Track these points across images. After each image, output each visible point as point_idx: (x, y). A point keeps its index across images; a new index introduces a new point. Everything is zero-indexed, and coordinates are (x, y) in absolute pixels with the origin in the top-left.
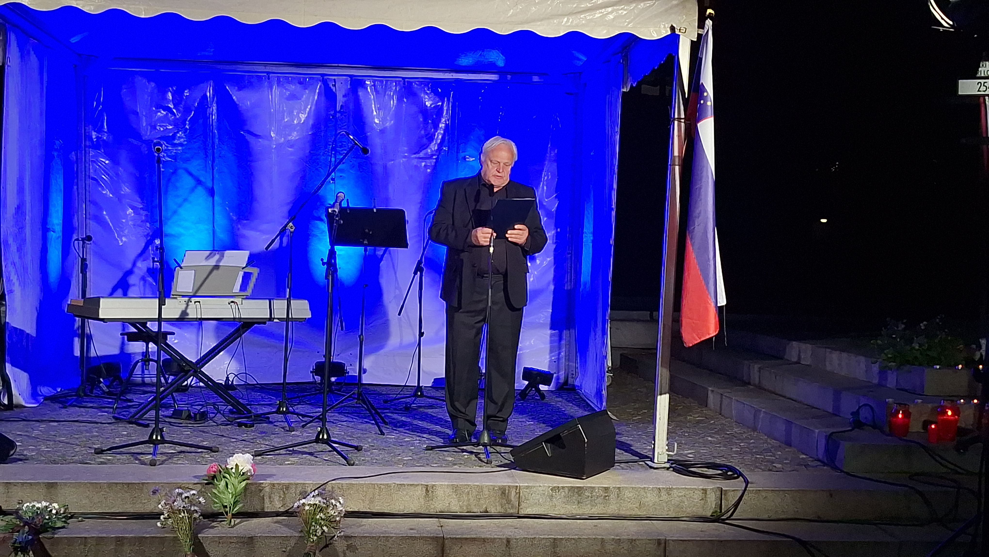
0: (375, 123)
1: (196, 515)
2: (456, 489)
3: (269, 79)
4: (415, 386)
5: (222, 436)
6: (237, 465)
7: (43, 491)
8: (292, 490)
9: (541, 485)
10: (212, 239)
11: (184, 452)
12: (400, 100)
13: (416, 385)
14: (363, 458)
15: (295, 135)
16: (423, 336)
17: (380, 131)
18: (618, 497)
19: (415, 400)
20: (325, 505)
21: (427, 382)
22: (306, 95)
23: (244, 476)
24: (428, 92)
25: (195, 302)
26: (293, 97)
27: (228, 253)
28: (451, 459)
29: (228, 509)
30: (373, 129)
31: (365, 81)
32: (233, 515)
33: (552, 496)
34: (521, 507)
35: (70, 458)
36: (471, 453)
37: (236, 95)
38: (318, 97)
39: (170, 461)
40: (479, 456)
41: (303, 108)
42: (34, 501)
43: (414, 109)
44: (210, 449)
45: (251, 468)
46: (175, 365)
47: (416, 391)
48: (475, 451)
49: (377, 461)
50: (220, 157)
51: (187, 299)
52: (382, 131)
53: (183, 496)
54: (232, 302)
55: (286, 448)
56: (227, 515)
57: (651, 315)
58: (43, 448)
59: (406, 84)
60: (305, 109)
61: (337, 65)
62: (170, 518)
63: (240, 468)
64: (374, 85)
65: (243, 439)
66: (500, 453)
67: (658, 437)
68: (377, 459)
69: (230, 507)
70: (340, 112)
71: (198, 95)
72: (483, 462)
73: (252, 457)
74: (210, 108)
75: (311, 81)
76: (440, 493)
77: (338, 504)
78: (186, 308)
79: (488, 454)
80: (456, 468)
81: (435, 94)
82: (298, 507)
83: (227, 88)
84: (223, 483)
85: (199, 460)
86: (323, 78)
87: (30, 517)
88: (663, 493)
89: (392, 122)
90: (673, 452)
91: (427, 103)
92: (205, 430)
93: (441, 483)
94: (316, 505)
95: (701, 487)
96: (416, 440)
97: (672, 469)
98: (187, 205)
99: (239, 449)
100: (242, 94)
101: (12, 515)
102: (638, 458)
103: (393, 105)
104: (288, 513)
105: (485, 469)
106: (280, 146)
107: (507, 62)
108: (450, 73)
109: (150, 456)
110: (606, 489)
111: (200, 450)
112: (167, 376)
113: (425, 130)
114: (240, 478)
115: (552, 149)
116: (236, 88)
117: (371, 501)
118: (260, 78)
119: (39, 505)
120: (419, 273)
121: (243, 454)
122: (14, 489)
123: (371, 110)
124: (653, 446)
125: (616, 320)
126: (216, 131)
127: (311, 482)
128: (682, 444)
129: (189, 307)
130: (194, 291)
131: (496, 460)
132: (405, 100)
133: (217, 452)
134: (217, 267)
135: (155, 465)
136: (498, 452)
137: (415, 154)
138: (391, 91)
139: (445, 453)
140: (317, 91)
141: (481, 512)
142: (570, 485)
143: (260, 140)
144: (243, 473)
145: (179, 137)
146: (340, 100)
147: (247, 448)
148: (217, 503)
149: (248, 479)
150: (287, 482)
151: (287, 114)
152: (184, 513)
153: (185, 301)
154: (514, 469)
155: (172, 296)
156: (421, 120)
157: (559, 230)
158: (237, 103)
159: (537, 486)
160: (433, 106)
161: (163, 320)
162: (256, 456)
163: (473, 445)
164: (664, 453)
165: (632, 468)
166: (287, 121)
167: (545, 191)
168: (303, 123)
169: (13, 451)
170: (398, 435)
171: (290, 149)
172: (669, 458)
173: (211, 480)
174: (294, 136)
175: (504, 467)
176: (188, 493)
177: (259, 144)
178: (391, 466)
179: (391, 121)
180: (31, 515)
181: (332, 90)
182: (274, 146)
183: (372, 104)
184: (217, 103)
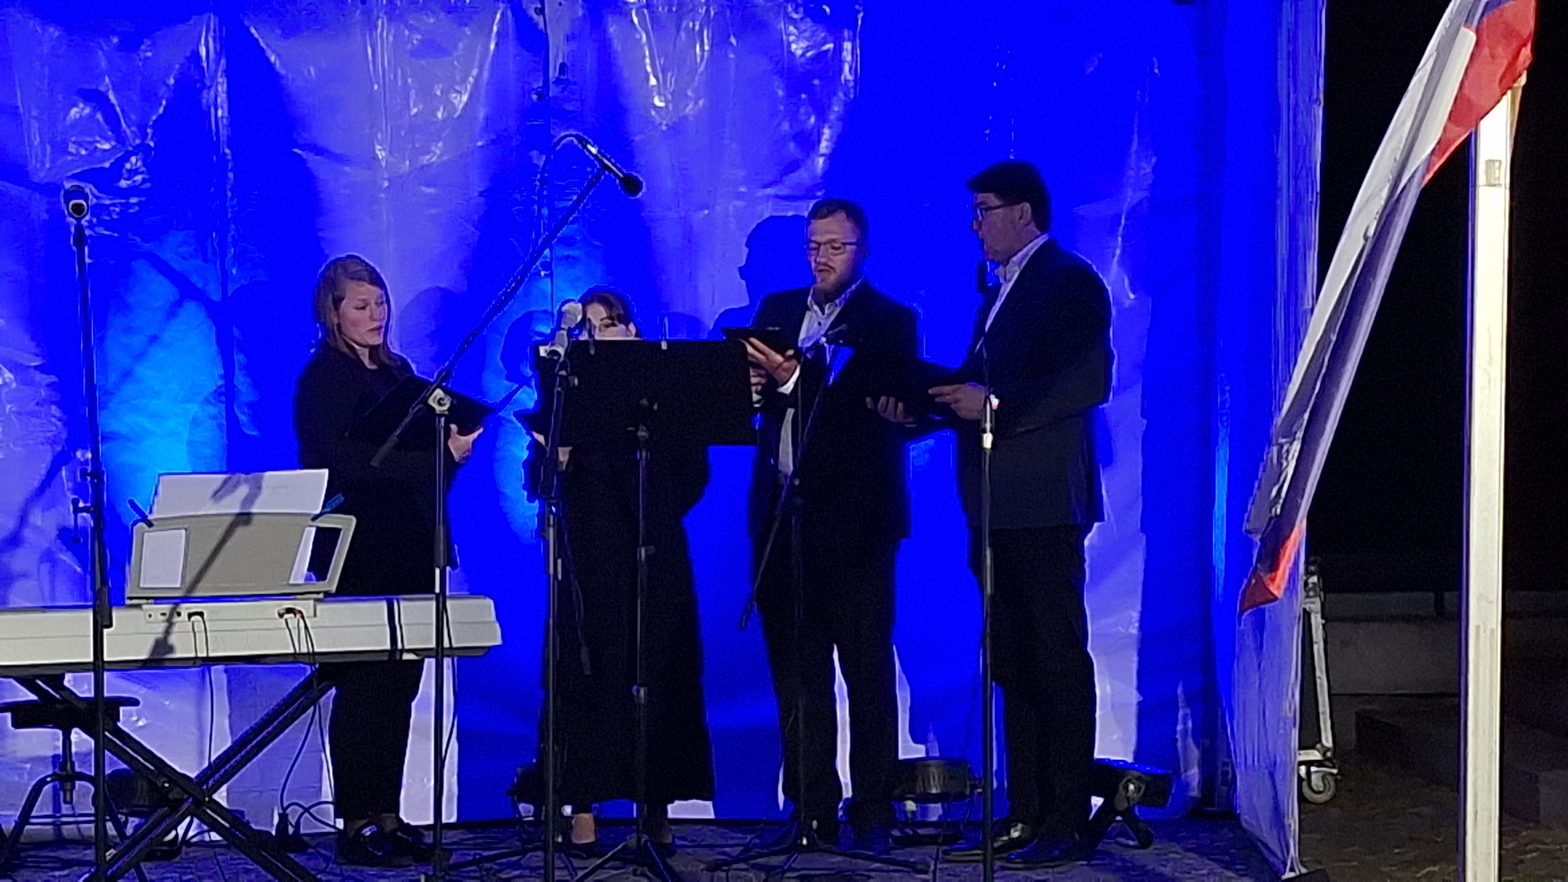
0: (655, 107)
12: (719, 42)
15: (438, 152)
17: (670, 128)
22: (466, 41)
24: (795, 16)
25: (190, 615)
26: (433, 48)
27: (272, 477)
30: (649, 121)
37: (277, 52)
38: (497, 45)
41: (458, 78)
43: (760, 64)
46: (142, 785)
51: (166, 608)
52: (676, 129)
54: (290, 611)
57: (1439, 603)
60: (464, 81)
64: (649, 6)
70: (558, 82)
71: (175, 55)
74: (209, 88)
78: (168, 632)
81: (815, 21)
83: (253, 30)
89: (701, 102)
91: (793, 47)
98: (157, 354)
100: (294, 46)
103: (702, 57)
106: (400, 183)
112: (123, 818)
113: (790, 121)
115: (1144, 153)
116: (278, 32)
123: (643, 75)
126: (227, 151)
129: (176, 628)
130: (187, 585)
132: (733, 40)
134: (244, 518)
137: (766, 186)
138: (694, 20)
140: (495, 29)
143: (347, 169)
145: (129, 171)
146: (558, 49)
151: (417, 95)
153: (164, 614)
155: (128, 602)
156: (780, 93)
158: (282, 72)
160: (809, 54)
161: (106, 666)
166: (416, 114)
168: (460, 116)
171: (429, 190)
177: (343, 179)
179: (697, 99)
181: (536, 25)
182: (386, 184)
183: (645, 57)
184: (227, 73)
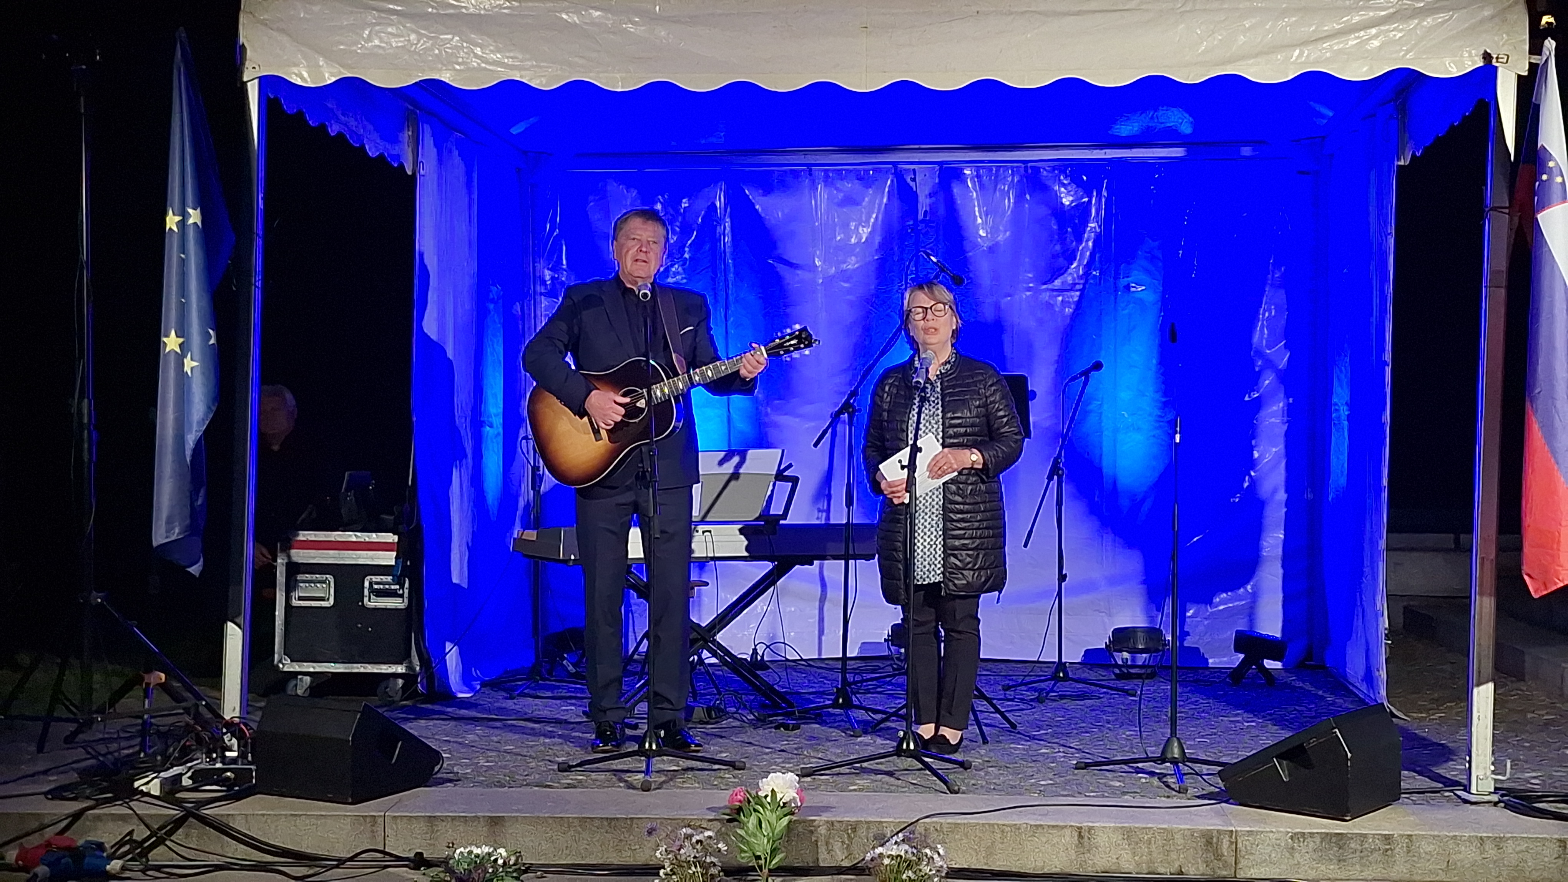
0: (981, 237)
1: (713, 871)
2: (1128, 834)
3: (811, 175)
4: (1054, 663)
5: (750, 743)
6: (773, 790)
7: (483, 829)
8: (862, 832)
9: (1274, 830)
10: (726, 431)
11: (692, 769)
12: (1020, 198)
13: (1056, 660)
14: (973, 782)
16: (1064, 580)
17: (990, 248)
18: (1409, 852)
19: (1054, 685)
20: (914, 858)
21: (1073, 655)
22: (870, 197)
23: (786, 808)
24: (1065, 182)
25: (704, 532)
26: (850, 201)
27: (751, 453)
28: (1118, 784)
29: (762, 862)
30: (976, 246)
31: (962, 169)
32: (770, 870)
33: (1293, 848)
34: (1240, 866)
35: (522, 778)
36: (1152, 774)
37: (761, 203)
38: (888, 200)
39: (671, 783)
40: (1165, 780)
41: (864, 219)
42: (471, 844)
43: (1043, 211)
44: (732, 765)
45: (796, 795)
47: (1057, 671)
48: (1158, 771)
49: (997, 787)
50: (737, 301)
52: (991, 250)
53: (694, 840)
55: (850, 763)
56: (761, 871)
57: (1457, 541)
58: (482, 762)
59: (1030, 171)
60: (868, 221)
61: (917, 146)
62: (674, 874)
63: (779, 796)
64: (978, 176)
65: (782, 748)
66: (1201, 776)
67: (1477, 750)
68: (995, 783)
69: (766, 859)
70: (922, 221)
71: (702, 205)
72: (1173, 789)
73: (797, 778)
74: (721, 224)
75: (877, 175)
76: (1101, 840)
77: (936, 856)
79: (1181, 777)
80: (1127, 799)
81: (1078, 186)
82: (872, 860)
83: (747, 191)
84: (752, 821)
85: (715, 783)
86: (896, 169)
87: (465, 870)
88: (1488, 846)
90: (1504, 776)
91: (1064, 200)
92: (723, 734)
93: (1103, 825)
94: (901, 857)
95: (1556, 836)
96: (1059, 752)
97: (1502, 805)
99: (777, 765)
100: (769, 200)
101: (439, 866)
102: (1441, 785)
103: (1009, 206)
104: (856, 870)
105: (1175, 802)
106: (829, 281)
107: (1196, 126)
108: (1102, 149)
109: (641, 776)
110: (1387, 838)
111: (716, 767)
113: (1061, 244)
114: (779, 812)
115: (1277, 266)
116: (761, 191)
117: (990, 852)
118: (796, 174)
119: (477, 851)
120: (1055, 477)
121: (784, 773)
122: (441, 826)
123: (973, 217)
124: (1467, 765)
125: (1395, 550)
126: (730, 261)
127: (891, 820)
128: (1520, 760)
130: (702, 514)
131: (1195, 786)
133: (743, 769)
134: (735, 476)
135: (648, 790)
136: (1197, 774)
137: (1044, 284)
138: (1004, 185)
139: (1107, 774)
140: (887, 190)
141: (1171, 874)
142: (1323, 831)
143: (799, 272)
144: (784, 803)
145: (674, 272)
146: (924, 203)
147: (790, 763)
148: (745, 852)
149: (793, 814)
150: (854, 819)
151: (840, 229)
152: (696, 867)
154: (1227, 802)
156: (1055, 227)
157: (1291, 400)
158: (763, 215)
159: (1267, 832)
160: (1073, 204)
162: (803, 776)
163: (1155, 762)
164: (1487, 778)
165: (1431, 802)
166: (840, 240)
167: (1265, 336)
168: (865, 242)
169: (439, 766)
170: (1029, 743)
171: (846, 285)
172: (1497, 786)
173: (735, 815)
174: (852, 263)
175: (1210, 799)
176: (701, 835)
177: (797, 279)
178: (1020, 794)
179: (1006, 231)
180: (466, 867)
181: (912, 188)
182: (821, 281)
183: (974, 206)
184: (731, 217)
